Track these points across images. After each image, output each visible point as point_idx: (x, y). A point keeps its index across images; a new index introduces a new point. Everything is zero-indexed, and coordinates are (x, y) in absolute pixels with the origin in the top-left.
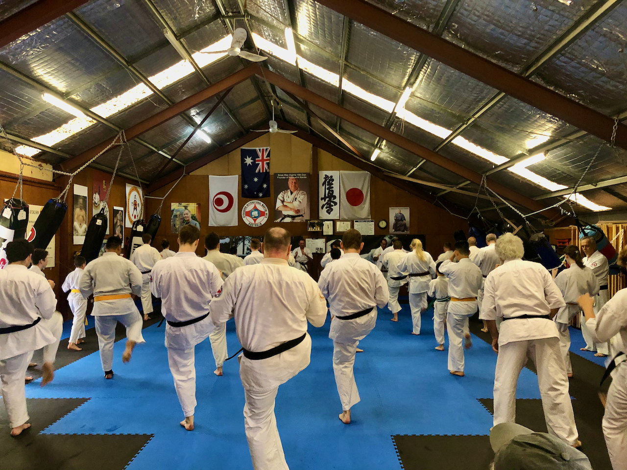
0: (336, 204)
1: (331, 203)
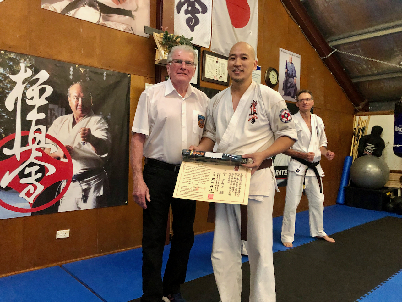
0: (205, 10)
1: (196, 3)
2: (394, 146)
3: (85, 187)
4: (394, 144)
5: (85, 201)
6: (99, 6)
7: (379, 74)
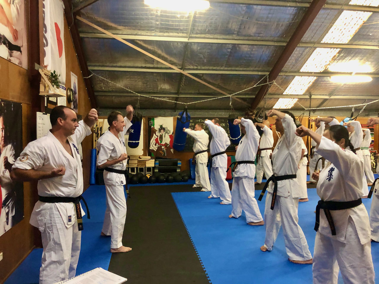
1: (44, 39)
2: (129, 141)
3: (7, 210)
4: (129, 140)
5: (8, 224)
6: (8, 43)
7: (112, 91)
